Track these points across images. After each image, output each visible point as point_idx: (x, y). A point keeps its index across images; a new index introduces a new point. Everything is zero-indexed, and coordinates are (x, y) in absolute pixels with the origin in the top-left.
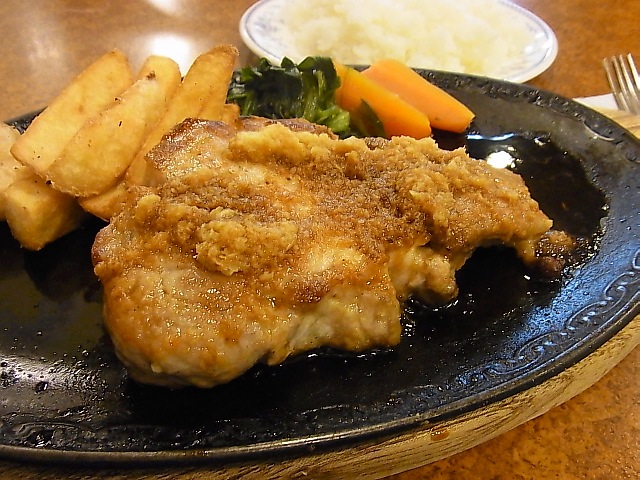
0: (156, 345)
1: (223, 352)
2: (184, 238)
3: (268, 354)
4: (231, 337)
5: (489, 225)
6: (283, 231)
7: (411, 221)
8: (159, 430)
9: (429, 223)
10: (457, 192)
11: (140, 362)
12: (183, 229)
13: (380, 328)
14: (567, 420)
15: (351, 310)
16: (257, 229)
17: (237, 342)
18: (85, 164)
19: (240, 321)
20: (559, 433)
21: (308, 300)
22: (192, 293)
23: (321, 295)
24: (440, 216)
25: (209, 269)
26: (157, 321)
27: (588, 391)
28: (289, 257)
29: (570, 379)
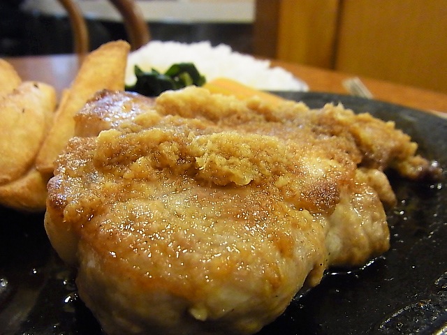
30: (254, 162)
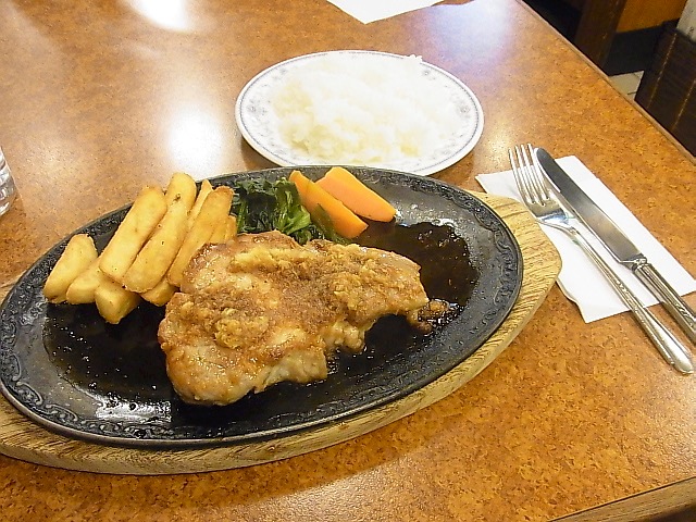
0: (197, 387)
1: (231, 389)
2: (208, 328)
3: (254, 388)
4: (234, 381)
5: (384, 307)
6: (261, 323)
7: (335, 308)
8: (200, 428)
9: (346, 309)
10: (365, 285)
11: (189, 395)
12: (208, 324)
13: (315, 371)
14: (428, 417)
15: (299, 362)
16: (247, 323)
17: (238, 384)
18: (145, 273)
19: (238, 373)
20: (422, 424)
21: (274, 359)
22: (213, 359)
23: (281, 356)
24: (351, 305)
25: (222, 346)
26: (197, 374)
27: (445, 399)
28: (264, 337)
29: (424, 395)
30: (242, 337)
